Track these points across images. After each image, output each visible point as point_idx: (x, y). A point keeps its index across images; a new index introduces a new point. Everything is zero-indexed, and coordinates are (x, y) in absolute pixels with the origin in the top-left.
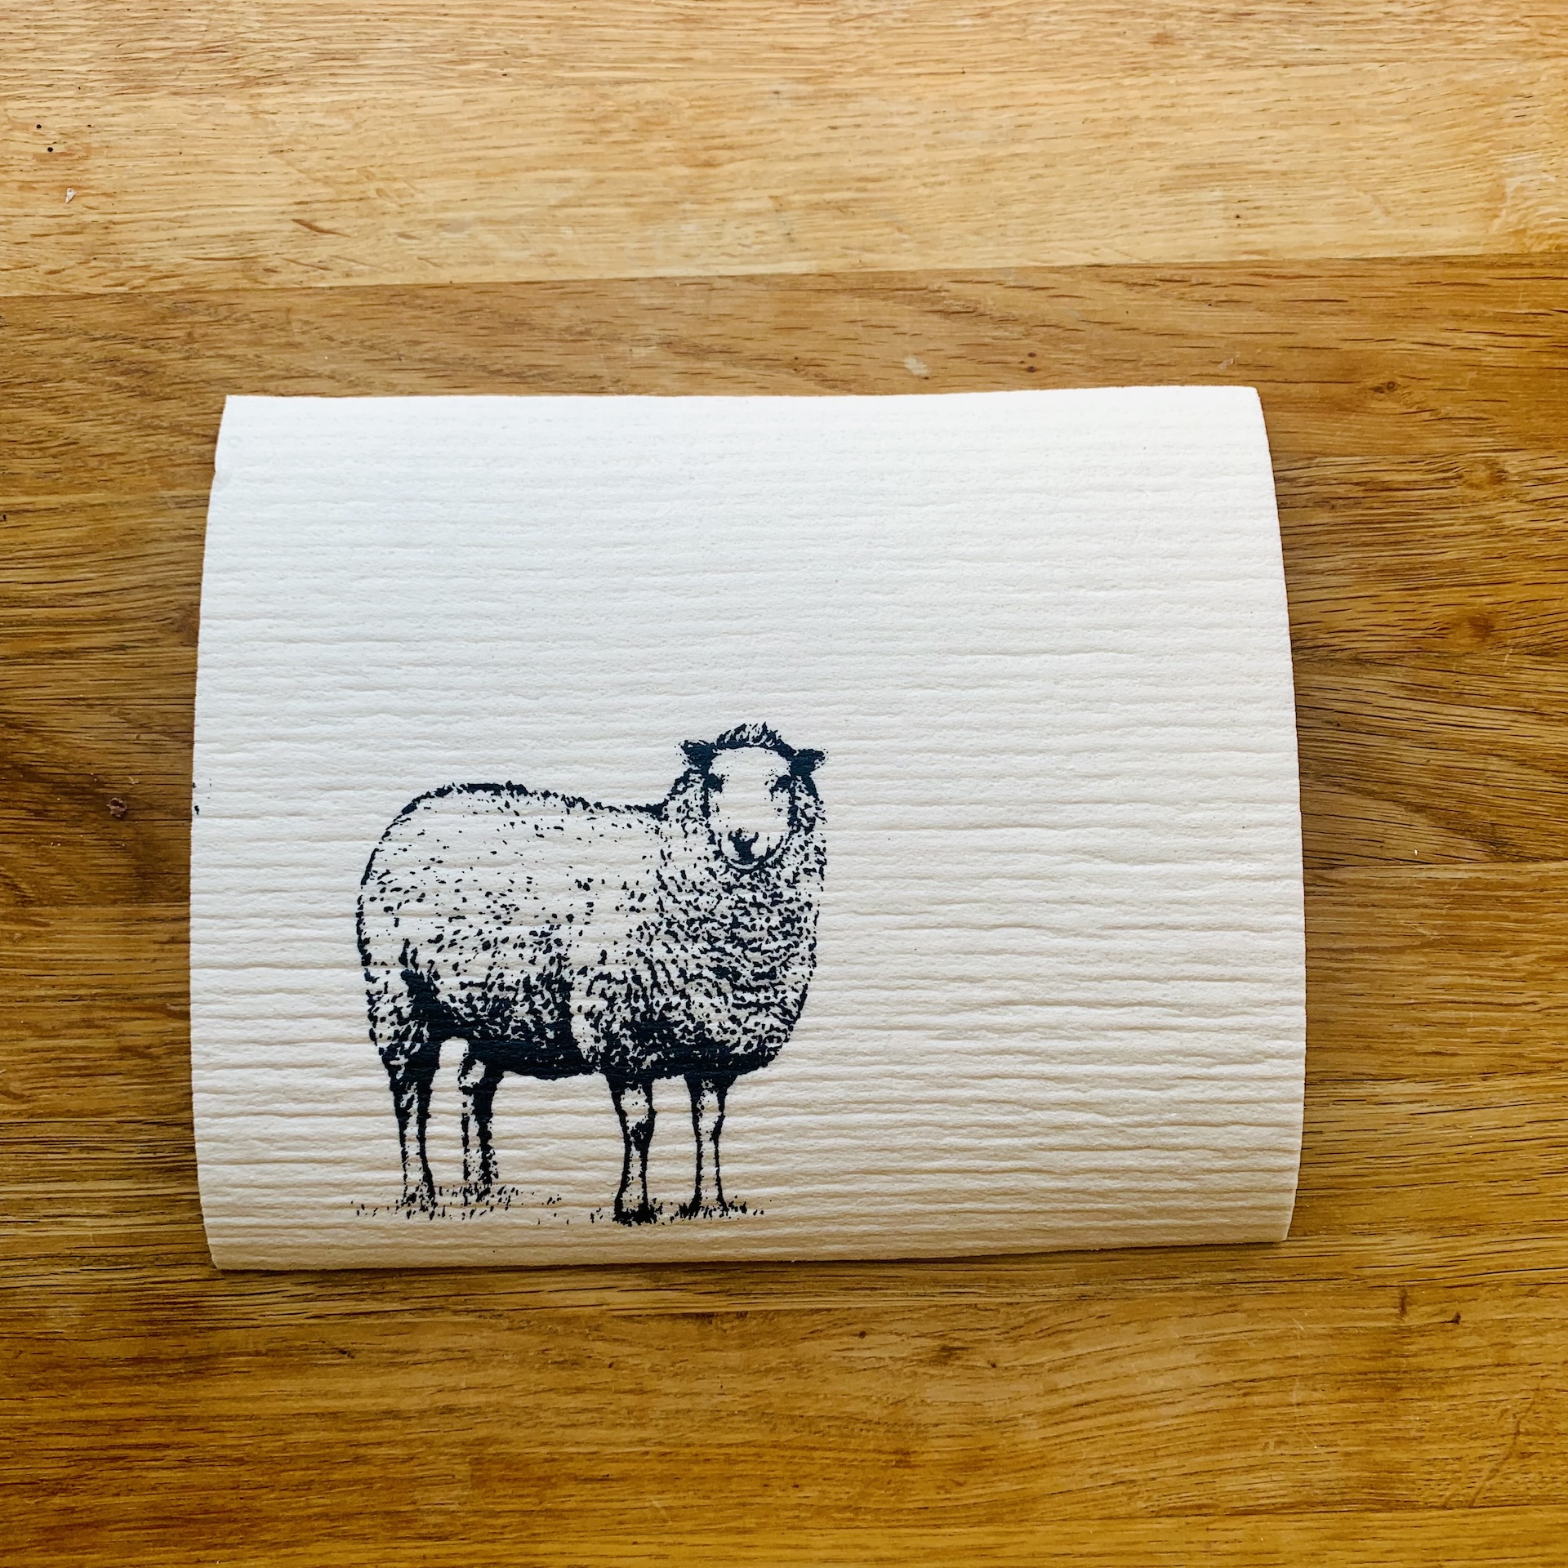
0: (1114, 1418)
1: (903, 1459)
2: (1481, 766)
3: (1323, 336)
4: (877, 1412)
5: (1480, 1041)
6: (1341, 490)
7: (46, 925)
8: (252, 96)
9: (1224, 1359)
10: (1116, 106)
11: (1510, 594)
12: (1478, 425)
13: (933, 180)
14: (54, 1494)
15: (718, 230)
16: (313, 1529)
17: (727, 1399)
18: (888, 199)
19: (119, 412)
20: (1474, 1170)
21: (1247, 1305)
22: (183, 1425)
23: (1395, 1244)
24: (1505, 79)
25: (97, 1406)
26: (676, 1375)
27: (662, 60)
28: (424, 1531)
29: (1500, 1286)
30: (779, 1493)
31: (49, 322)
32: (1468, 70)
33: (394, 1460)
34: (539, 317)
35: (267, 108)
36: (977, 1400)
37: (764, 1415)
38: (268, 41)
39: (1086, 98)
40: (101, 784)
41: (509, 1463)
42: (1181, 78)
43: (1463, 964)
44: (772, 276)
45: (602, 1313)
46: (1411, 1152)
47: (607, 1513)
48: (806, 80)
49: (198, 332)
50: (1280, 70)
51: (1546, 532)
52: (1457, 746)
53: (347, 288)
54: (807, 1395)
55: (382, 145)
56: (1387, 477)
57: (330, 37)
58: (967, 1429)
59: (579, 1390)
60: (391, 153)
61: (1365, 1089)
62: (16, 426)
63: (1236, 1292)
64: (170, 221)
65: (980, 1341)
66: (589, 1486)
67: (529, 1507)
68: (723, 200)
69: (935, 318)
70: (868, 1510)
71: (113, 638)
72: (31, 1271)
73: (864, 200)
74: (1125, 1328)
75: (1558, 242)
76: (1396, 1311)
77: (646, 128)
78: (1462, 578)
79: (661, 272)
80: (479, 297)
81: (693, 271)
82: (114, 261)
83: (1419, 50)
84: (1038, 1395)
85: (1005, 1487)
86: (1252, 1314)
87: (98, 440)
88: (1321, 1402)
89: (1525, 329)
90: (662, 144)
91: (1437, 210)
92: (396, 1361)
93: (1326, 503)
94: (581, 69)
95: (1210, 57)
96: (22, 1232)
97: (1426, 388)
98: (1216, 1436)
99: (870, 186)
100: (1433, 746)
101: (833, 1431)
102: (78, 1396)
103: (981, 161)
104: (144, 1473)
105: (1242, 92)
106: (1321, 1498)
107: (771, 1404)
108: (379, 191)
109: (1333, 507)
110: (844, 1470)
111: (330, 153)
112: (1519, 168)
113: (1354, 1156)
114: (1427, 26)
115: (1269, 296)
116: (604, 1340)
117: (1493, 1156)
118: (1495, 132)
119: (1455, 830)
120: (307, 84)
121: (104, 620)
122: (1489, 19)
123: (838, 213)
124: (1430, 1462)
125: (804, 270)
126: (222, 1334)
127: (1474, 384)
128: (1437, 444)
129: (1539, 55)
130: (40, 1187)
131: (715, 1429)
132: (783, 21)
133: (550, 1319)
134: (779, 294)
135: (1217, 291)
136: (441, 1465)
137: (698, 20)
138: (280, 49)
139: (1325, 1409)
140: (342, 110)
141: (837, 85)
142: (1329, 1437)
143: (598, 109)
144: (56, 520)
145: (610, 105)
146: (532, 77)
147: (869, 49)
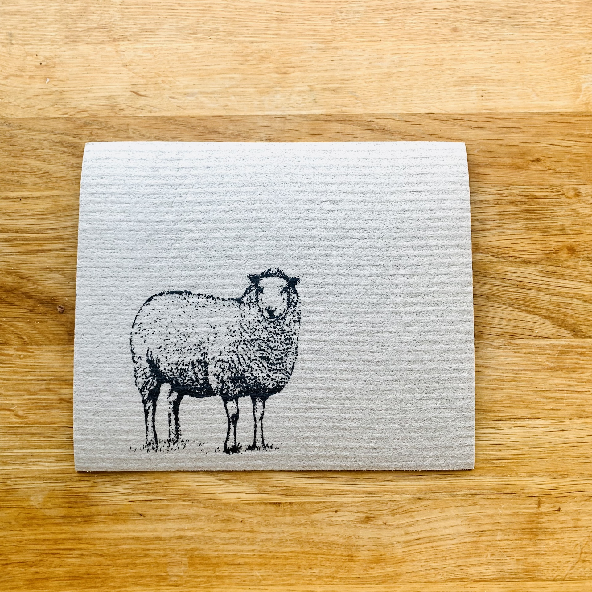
0: (430, 545)
1: (351, 558)
2: (570, 302)
3: (513, 141)
4: (341, 541)
5: (569, 405)
6: (519, 198)
7: (33, 352)
8: (116, 45)
9: (472, 523)
10: (437, 54)
11: (582, 238)
12: (571, 175)
13: (369, 80)
14: (31, 566)
15: (288, 98)
16: (128, 582)
17: (285, 535)
18: (352, 87)
19: (64, 161)
20: (566, 454)
21: (480, 503)
22: (80, 541)
25: (48, 534)
26: (266, 525)
27: (269, 34)
28: (171, 583)
29: (575, 497)
30: (304, 571)
31: (39, 127)
32: (568, 43)
33: (160, 556)
34: (221, 129)
36: (379, 536)
37: (300, 541)
38: (122, 25)
39: (426, 51)
40: (54, 300)
41: (203, 558)
43: (563, 376)
44: (309, 115)
45: (239, 502)
47: (239, 577)
48: (322, 42)
49: (94, 132)
50: (499, 42)
52: (561, 295)
53: (150, 117)
54: (315, 534)
55: (164, 64)
56: (536, 194)
57: (145, 24)
58: (376, 548)
59: (230, 531)
60: (168, 67)
62: (26, 166)
63: (476, 497)
64: (85, 90)
65: (380, 515)
66: (233, 567)
67: (210, 575)
68: (291, 86)
69: (369, 132)
70: (337, 578)
71: (60, 246)
72: (25, 482)
73: (343, 88)
74: (435, 511)
76: (537, 506)
77: (262, 59)
78: (563, 232)
79: (267, 113)
80: (199, 121)
81: (279, 113)
82: (64, 105)
84: (402, 535)
85: (389, 570)
86: (482, 506)
87: (56, 172)
88: (508, 540)
90: (268, 65)
91: (557, 95)
92: (161, 519)
93: (513, 203)
94: (239, 37)
95: (472, 37)
96: (21, 467)
97: (552, 161)
98: (468, 552)
99: (345, 82)
100: (553, 294)
101: (325, 548)
102: (41, 530)
103: (387, 74)
104: (65, 559)
105: (483, 50)
106: (508, 576)
107: (301, 537)
109: (516, 204)
110: (328, 562)
111: (145, 66)
113: (522, 447)
114: (553, 27)
115: (493, 126)
116: (239, 512)
119: (560, 326)
120: (137, 41)
121: (57, 239)
123: (334, 92)
124: (548, 563)
125: (320, 113)
126: (95, 508)
127: (570, 160)
128: (555, 181)
130: (29, 451)
131: (281, 546)
132: (314, 21)
133: (219, 504)
134: (311, 122)
135: (474, 124)
136: (178, 558)
137: (281, 20)
138: (126, 28)
139: (509, 542)
140: (149, 51)
141: (334, 44)
142: (511, 553)
143: (245, 52)
144: (40, 201)
145: (249, 51)
146: (220, 40)
147: (346, 31)
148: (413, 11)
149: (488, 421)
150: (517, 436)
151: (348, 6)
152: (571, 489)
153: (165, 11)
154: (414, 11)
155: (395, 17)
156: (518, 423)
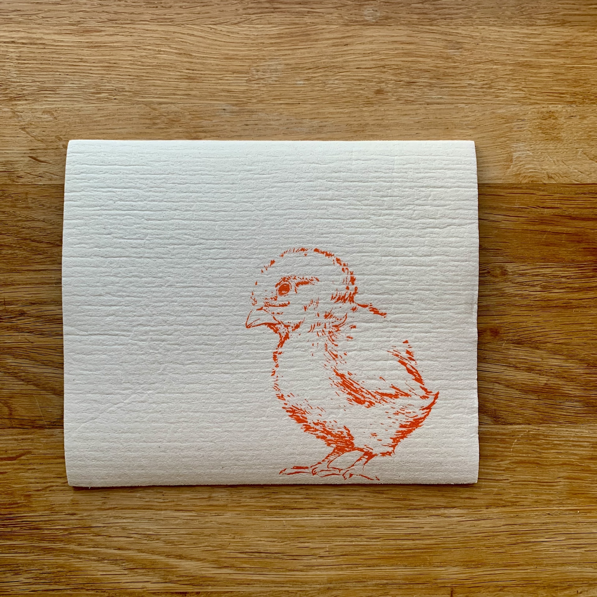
2: (491, 387)
5: (487, 494)
8: (13, 105)
10: (360, 119)
11: (506, 319)
12: (497, 252)
20: (481, 543)
21: (392, 593)
23: (449, 571)
24: (515, 112)
27: (178, 95)
29: (489, 587)
32: (500, 108)
35: (19, 110)
38: (20, 82)
39: (348, 115)
42: (386, 108)
45: (144, 591)
46: (458, 536)
48: (236, 105)
50: (426, 106)
51: (521, 296)
52: (483, 379)
53: (50, 185)
55: (65, 127)
57: (44, 81)
60: (68, 130)
61: (442, 511)
63: (388, 587)
75: (532, 179)
77: (172, 122)
78: (488, 313)
83: (481, 99)
89: (517, 214)
90: (178, 130)
91: (486, 165)
94: (146, 98)
95: (398, 100)
105: (410, 114)
108: (64, 145)
111: (44, 129)
112: (518, 149)
113: (436, 537)
114: (484, 90)
117: (489, 538)
118: (509, 134)
120: (36, 100)
122: (510, 88)
127: (497, 236)
129: (528, 103)
132: (227, 80)
133: (124, 593)
137: (193, 79)
138: (24, 86)
141: (249, 107)
143: (152, 114)
145: (157, 113)
146: (126, 100)
147: (261, 92)
148: (334, 70)
149: (402, 510)
150: (431, 525)
151: (265, 63)
152: (485, 579)
153: (66, 67)
154: (336, 70)
155: (315, 77)
156: (433, 512)
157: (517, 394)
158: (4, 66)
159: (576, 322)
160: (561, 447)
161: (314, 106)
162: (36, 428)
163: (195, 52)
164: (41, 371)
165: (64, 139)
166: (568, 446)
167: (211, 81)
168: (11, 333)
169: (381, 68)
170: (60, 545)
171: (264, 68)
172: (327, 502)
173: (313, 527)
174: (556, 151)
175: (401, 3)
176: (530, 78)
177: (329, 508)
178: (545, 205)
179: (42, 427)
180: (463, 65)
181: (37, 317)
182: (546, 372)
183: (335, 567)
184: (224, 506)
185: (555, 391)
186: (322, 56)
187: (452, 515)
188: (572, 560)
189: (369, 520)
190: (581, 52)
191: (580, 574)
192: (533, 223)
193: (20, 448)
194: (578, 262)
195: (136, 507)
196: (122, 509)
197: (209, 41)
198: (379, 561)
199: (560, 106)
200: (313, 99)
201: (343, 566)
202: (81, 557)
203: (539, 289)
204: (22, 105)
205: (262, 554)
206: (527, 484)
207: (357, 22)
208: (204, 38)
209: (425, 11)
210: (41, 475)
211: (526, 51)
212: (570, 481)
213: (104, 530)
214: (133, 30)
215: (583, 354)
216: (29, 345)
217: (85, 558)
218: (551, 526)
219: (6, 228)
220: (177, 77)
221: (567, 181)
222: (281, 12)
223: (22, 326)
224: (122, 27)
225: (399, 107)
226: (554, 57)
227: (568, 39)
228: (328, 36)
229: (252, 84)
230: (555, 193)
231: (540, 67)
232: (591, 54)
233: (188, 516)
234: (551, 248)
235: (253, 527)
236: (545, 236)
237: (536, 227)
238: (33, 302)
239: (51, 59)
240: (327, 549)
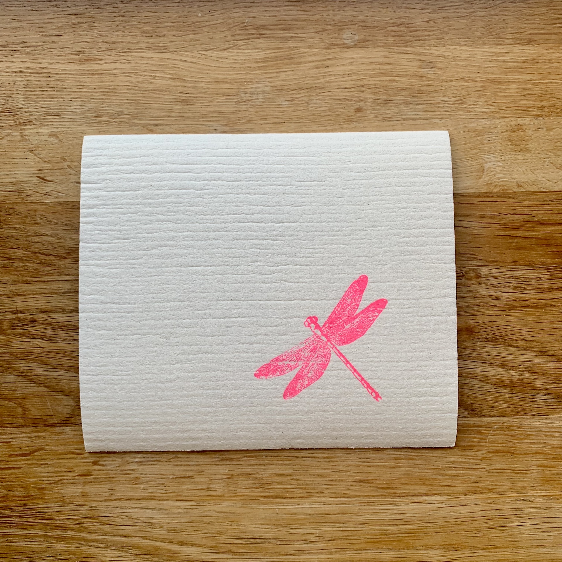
23: (431, 553)
24: (485, 126)
35: (27, 134)
42: (365, 125)
51: (495, 296)
61: (423, 498)
75: (503, 188)
83: (454, 115)
89: (490, 220)
108: (68, 166)
112: (490, 160)
117: (467, 523)
118: (481, 146)
129: (498, 117)
157: (491, 388)
158: (13, 94)
159: (546, 321)
160: (533, 438)
161: (299, 124)
162: (48, 426)
163: (188, 76)
164: (51, 373)
165: (68, 160)
166: (541, 436)
167: (203, 103)
168: (24, 339)
169: (360, 87)
170: (71, 534)
171: (251, 90)
172: (317, 491)
173: (304, 514)
174: (525, 161)
175: (377, 27)
176: (499, 94)
177: (318, 497)
178: (515, 212)
179: (53, 425)
180: (436, 83)
181: (47, 324)
182: (519, 368)
183: (325, 551)
184: (221, 496)
185: (527, 385)
186: (305, 77)
187: (432, 502)
188: (546, 543)
189: (356, 508)
190: (546, 69)
191: (554, 555)
192: (504, 229)
193: (34, 445)
194: (546, 264)
195: (141, 497)
196: (128, 500)
197: (200, 67)
198: (366, 545)
199: (528, 119)
200: (297, 118)
201: (333, 550)
202: (91, 544)
203: (511, 290)
204: (30, 129)
205: (257, 540)
206: (502, 472)
207: (337, 45)
208: (195, 63)
209: (400, 33)
210: (53, 470)
211: (495, 69)
212: (543, 468)
213: (112, 520)
214: (130, 58)
215: (552, 350)
216: (41, 350)
217: (94, 546)
218: (526, 512)
219: (17, 243)
220: (172, 100)
221: (535, 188)
222: (267, 37)
223: (33, 333)
224: (120, 56)
225: (377, 123)
226: (522, 73)
227: (535, 56)
228: (310, 59)
229: (241, 105)
230: (524, 201)
231: (508, 83)
232: (556, 70)
233: (188, 505)
234: (521, 252)
235: (248, 515)
236: (515, 241)
237: (507, 233)
238: (43, 310)
239: (56, 86)
240: (317, 535)
